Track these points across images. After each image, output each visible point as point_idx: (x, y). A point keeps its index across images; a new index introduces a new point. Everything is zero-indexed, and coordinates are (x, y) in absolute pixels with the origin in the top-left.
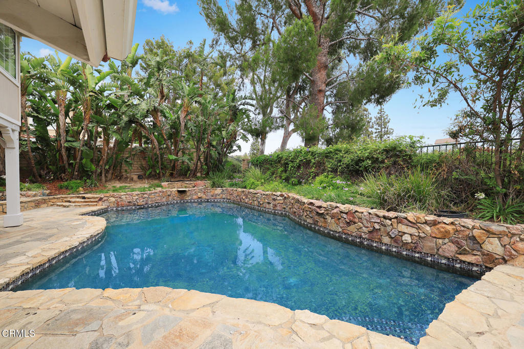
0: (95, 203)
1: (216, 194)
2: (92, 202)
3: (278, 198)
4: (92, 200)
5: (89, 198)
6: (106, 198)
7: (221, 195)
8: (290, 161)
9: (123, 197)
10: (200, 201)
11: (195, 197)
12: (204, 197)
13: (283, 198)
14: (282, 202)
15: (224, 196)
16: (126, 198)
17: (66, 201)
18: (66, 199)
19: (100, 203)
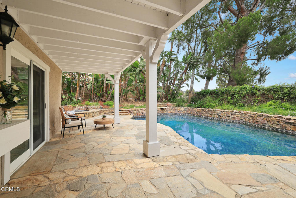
0: (128, 114)
1: (181, 111)
2: (125, 113)
3: (236, 114)
4: (126, 112)
5: (123, 111)
6: (132, 111)
7: (184, 111)
8: (237, 93)
9: (140, 111)
10: (172, 114)
11: (169, 112)
12: (174, 112)
13: (241, 113)
14: (240, 116)
15: (186, 112)
16: (141, 111)
17: (110, 112)
18: (110, 111)
19: (130, 113)
